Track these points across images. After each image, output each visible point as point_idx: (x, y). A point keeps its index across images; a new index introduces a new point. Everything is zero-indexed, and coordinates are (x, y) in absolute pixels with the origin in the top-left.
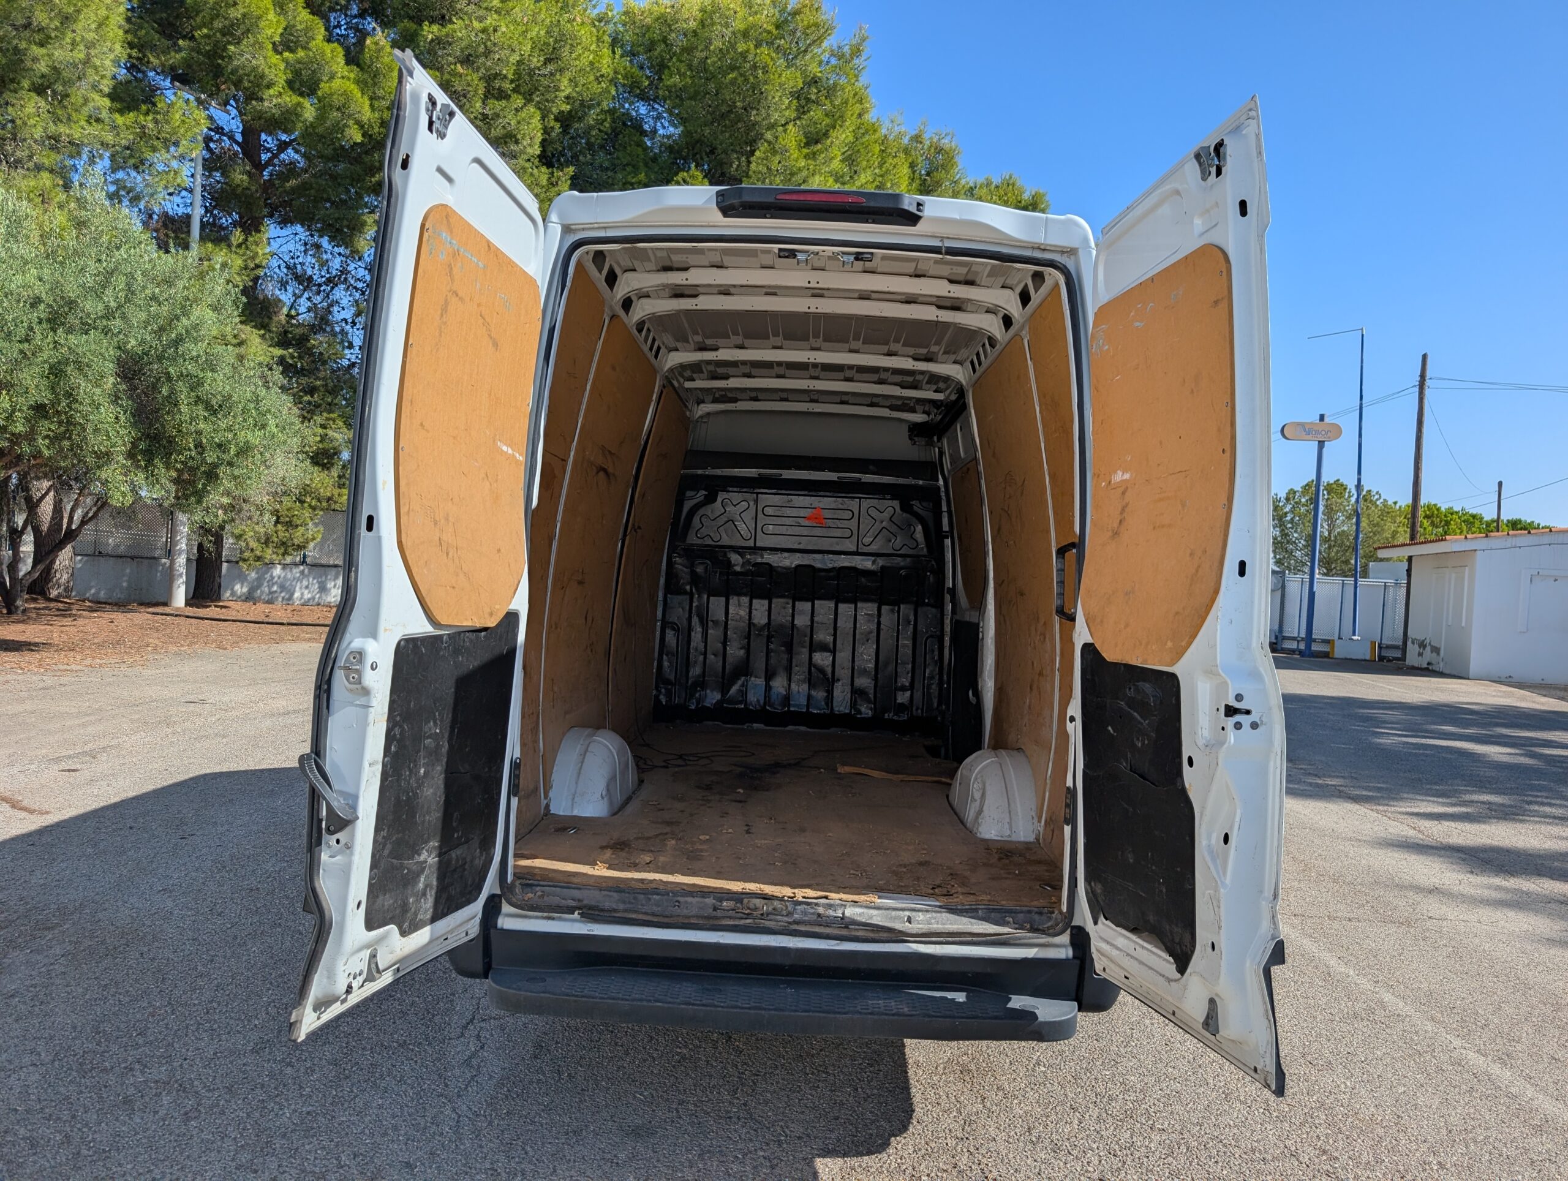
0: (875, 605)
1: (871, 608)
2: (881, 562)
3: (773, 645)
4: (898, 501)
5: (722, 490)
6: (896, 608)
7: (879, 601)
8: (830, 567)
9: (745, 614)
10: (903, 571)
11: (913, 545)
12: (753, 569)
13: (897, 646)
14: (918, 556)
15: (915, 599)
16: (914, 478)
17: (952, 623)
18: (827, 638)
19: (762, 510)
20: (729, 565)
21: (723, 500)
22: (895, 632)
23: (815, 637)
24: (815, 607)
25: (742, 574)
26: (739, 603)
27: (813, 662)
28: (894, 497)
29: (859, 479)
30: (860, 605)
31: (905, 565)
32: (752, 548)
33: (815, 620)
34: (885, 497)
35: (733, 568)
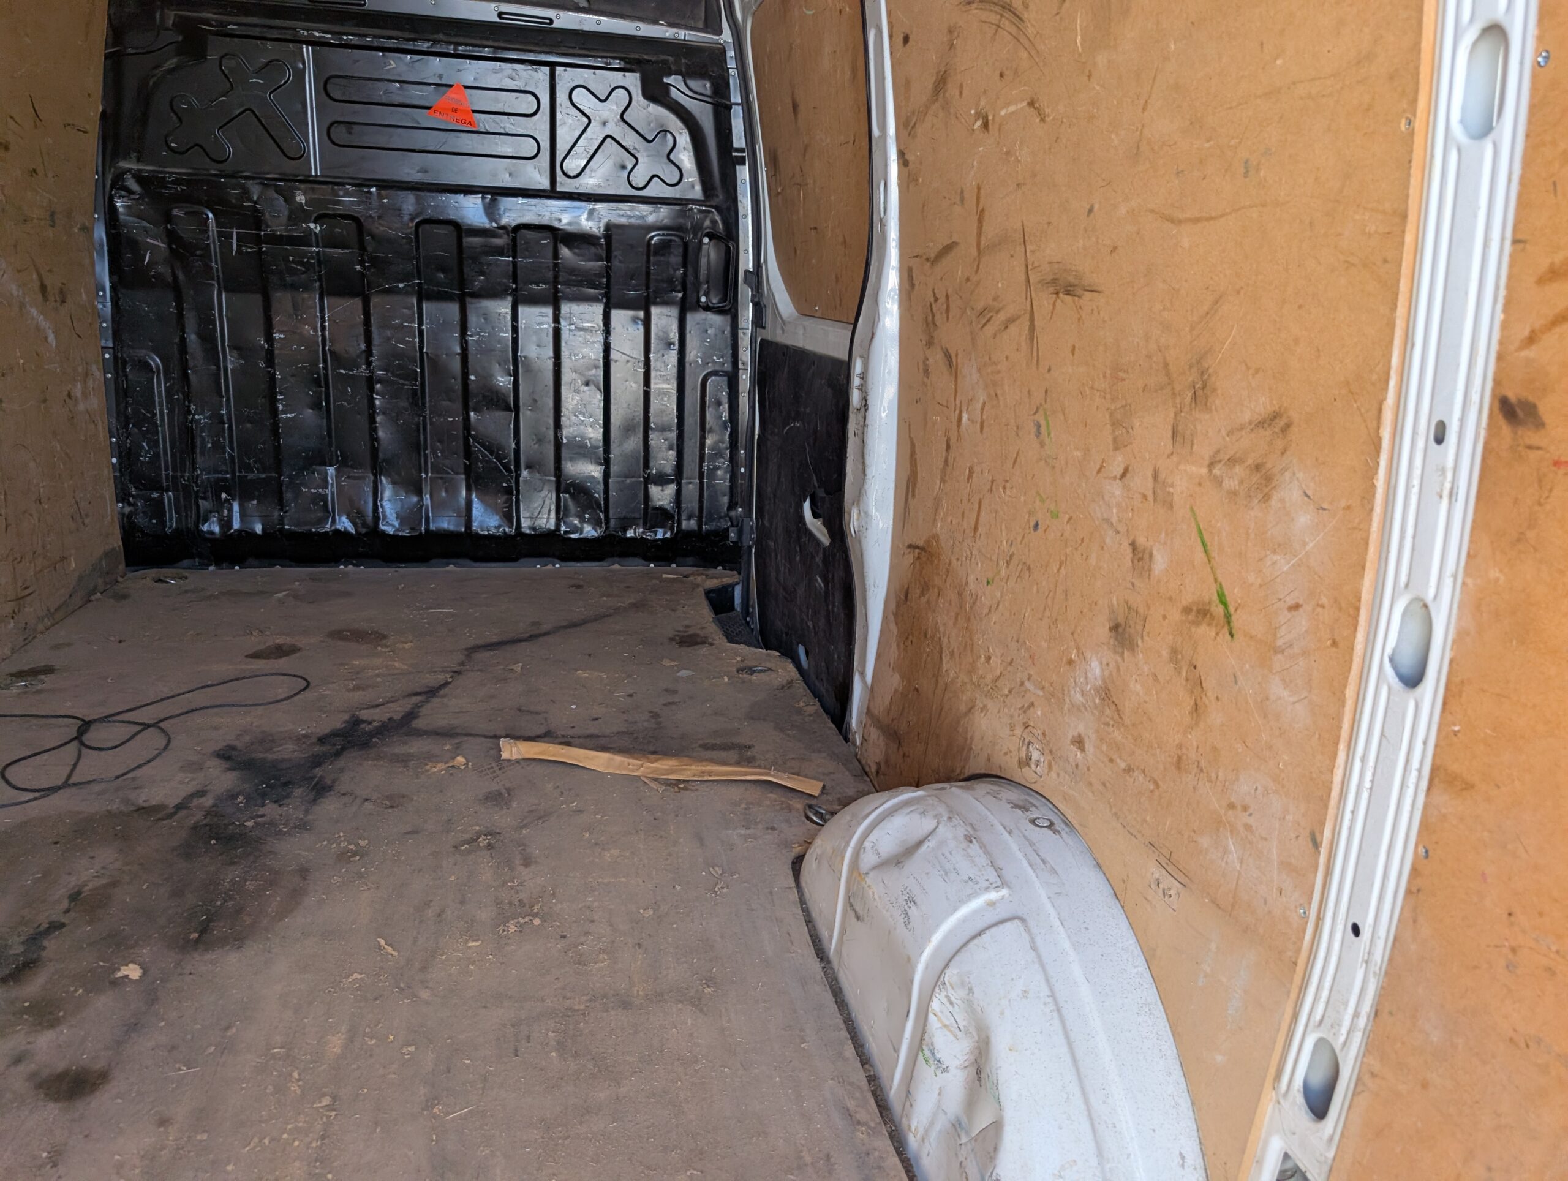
0: (598, 309)
1: (589, 314)
2: (607, 214)
3: (383, 397)
4: (638, 75)
5: (217, 34)
6: (641, 314)
7: (604, 301)
8: (494, 225)
9: (311, 332)
10: (653, 234)
11: (672, 176)
12: (319, 228)
13: (647, 395)
14: (684, 202)
15: (680, 295)
16: (671, 25)
17: (754, 345)
18: (500, 379)
19: (324, 86)
20: (257, 220)
21: (222, 57)
22: (642, 364)
23: (473, 378)
24: (468, 313)
25: (291, 240)
26: (295, 306)
27: (473, 433)
28: (628, 66)
29: (548, 21)
30: (565, 308)
31: (657, 221)
32: (308, 180)
33: (470, 343)
34: (610, 64)
35: (268, 226)
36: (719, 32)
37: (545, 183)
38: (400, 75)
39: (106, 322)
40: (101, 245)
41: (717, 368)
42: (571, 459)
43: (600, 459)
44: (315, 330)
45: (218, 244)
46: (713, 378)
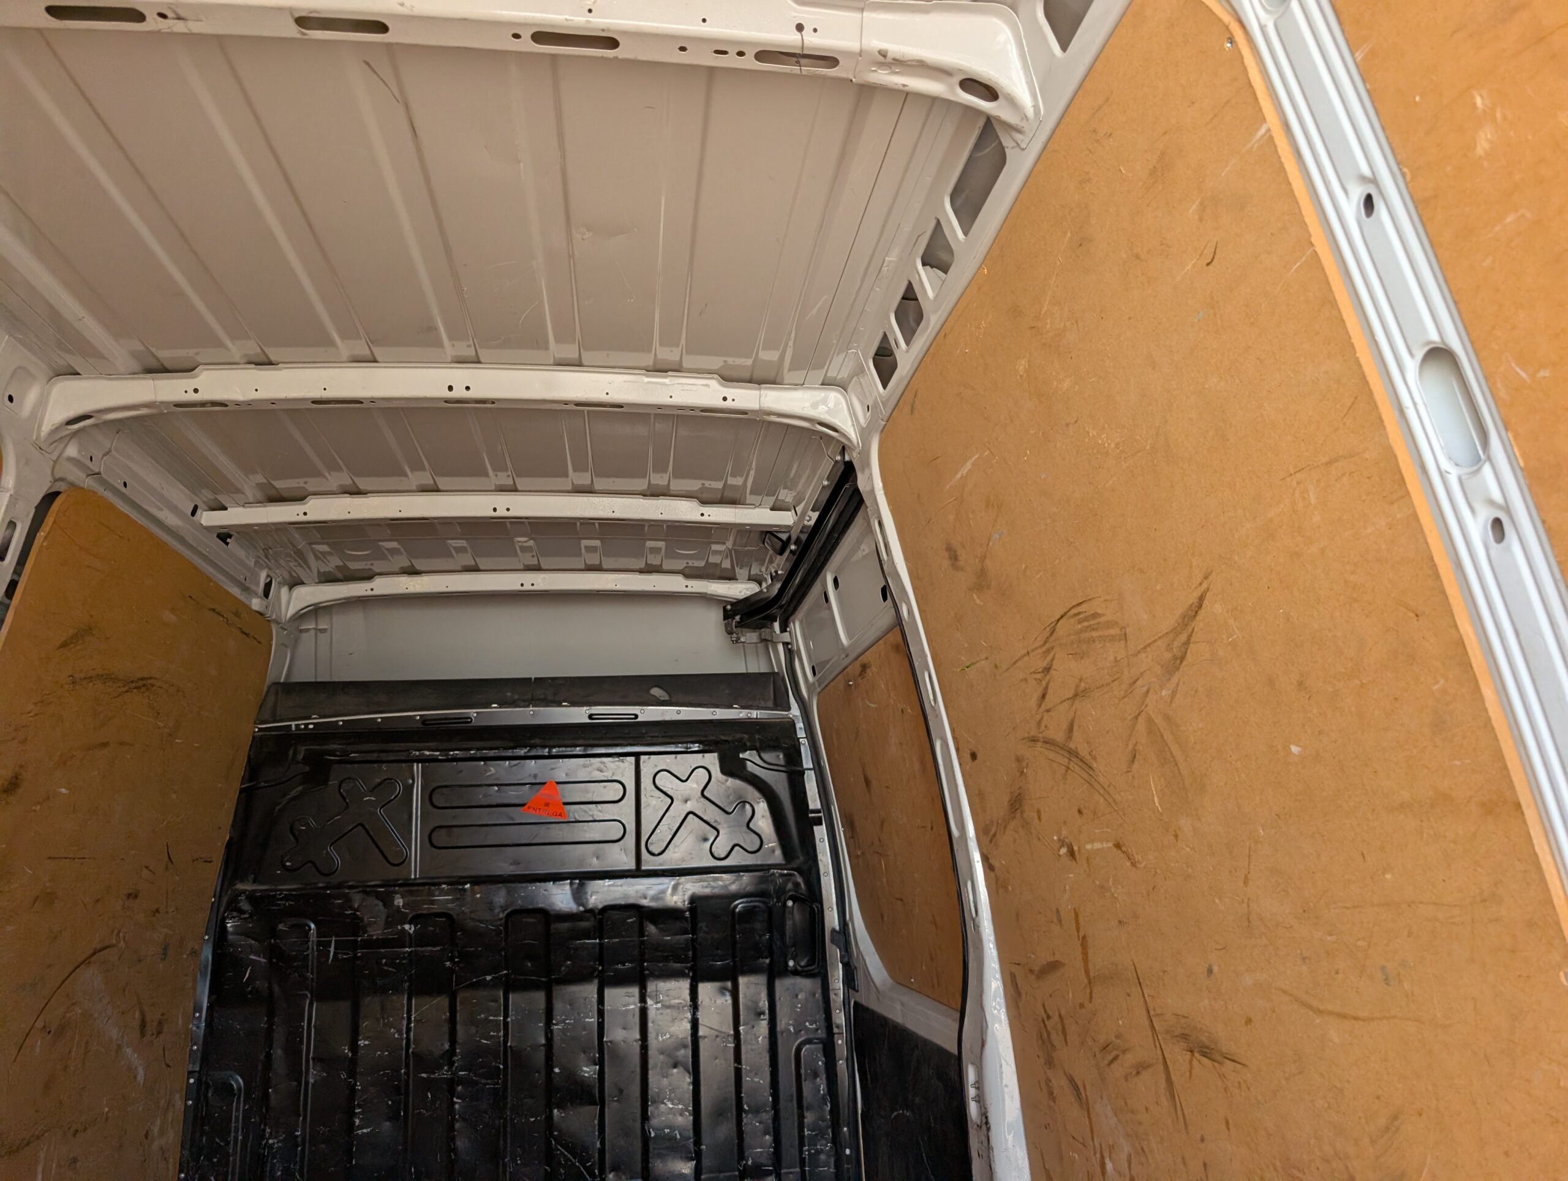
0: (684, 985)
1: (677, 989)
2: (692, 886)
3: (463, 1099)
4: (716, 755)
5: (340, 762)
6: (729, 984)
7: (691, 974)
8: (581, 909)
9: (396, 1036)
10: (737, 902)
11: (752, 843)
12: (413, 929)
13: (738, 1073)
14: (766, 868)
15: (768, 961)
16: (743, 707)
17: (847, 1006)
18: (585, 1069)
19: (429, 796)
20: (356, 925)
21: (341, 782)
22: (731, 1039)
23: (557, 1070)
24: (554, 1001)
25: (384, 943)
26: (383, 1009)
27: (556, 1133)
28: (707, 748)
29: (633, 717)
30: (651, 986)
31: (740, 889)
32: (407, 884)
33: (555, 1033)
34: (690, 748)
35: (365, 932)
36: (789, 708)
37: (631, 865)
38: (498, 779)
39: (195, 1044)
40: (206, 967)
41: (811, 1036)
42: (661, 1156)
43: (690, 1152)
44: (401, 1034)
45: (316, 953)
46: (807, 1046)
